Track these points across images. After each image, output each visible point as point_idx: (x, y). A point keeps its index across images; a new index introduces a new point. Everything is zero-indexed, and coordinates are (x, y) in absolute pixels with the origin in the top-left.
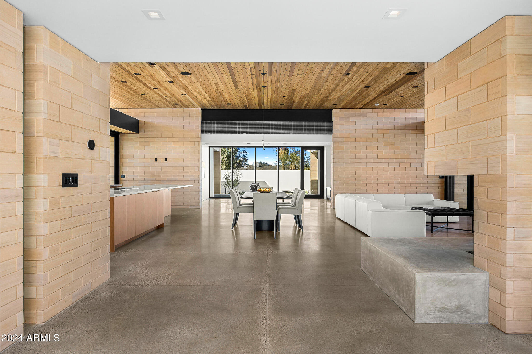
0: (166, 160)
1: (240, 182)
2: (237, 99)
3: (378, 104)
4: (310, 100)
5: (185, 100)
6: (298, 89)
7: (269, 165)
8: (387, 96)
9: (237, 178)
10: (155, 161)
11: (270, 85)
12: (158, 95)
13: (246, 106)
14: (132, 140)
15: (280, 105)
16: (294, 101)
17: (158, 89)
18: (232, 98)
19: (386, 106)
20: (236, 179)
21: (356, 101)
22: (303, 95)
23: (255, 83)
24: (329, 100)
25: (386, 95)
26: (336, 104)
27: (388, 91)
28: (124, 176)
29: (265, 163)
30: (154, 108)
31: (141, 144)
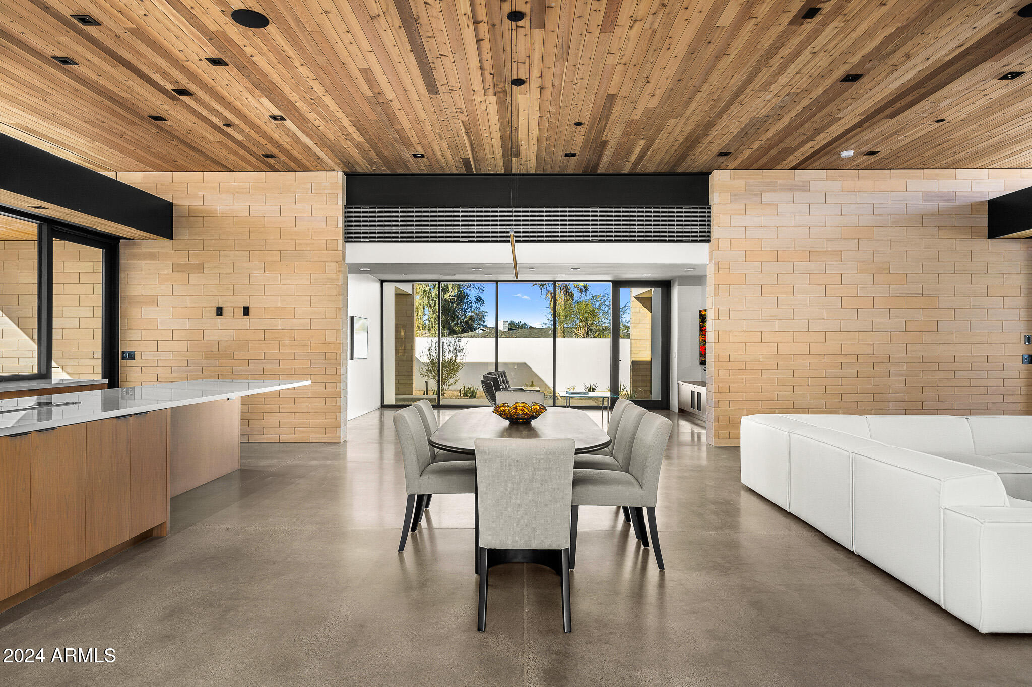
0: (246, 311)
1: (464, 364)
2: (440, 136)
3: (851, 153)
4: (654, 140)
5: (288, 140)
6: (623, 93)
7: (531, 327)
8: (894, 120)
9: (456, 356)
10: (218, 314)
11: (536, 72)
12: (205, 122)
13: (466, 162)
14: (154, 257)
15: (564, 157)
16: (604, 144)
17: (191, 94)
18: (422, 131)
19: (872, 159)
20: (454, 358)
21: (790, 142)
22: (636, 118)
23: (488, 66)
24: (710, 138)
25: (892, 116)
26: (726, 154)
27: (909, 98)
28: (131, 356)
29: (523, 322)
30: (213, 169)
31: (178, 268)
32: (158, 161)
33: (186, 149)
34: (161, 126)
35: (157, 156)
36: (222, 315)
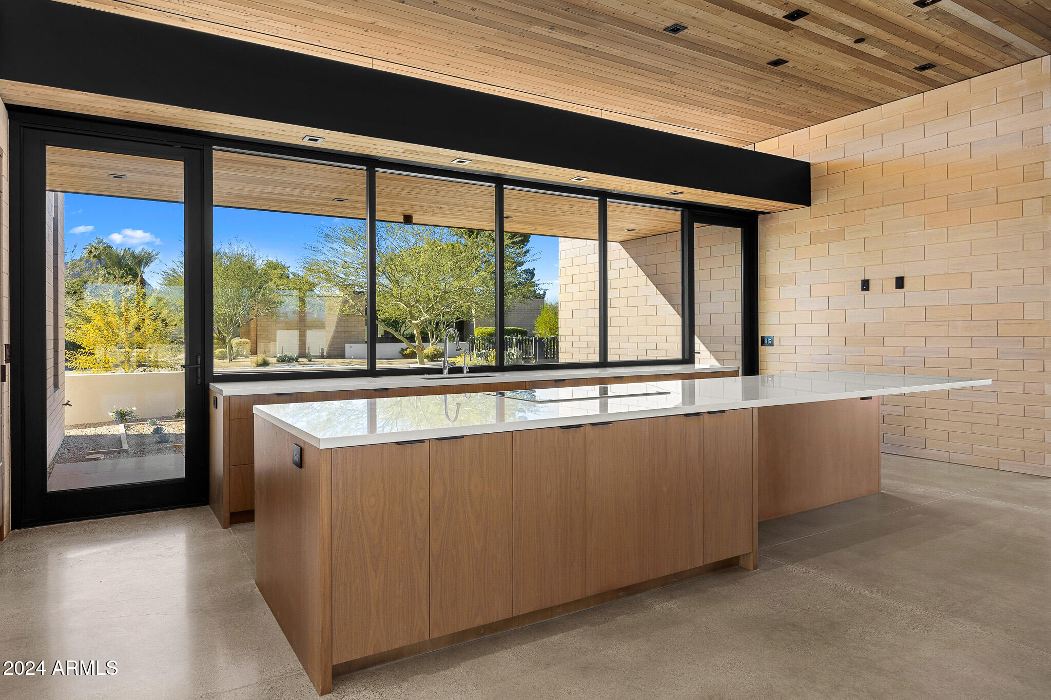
0: (900, 283)
10: (863, 290)
12: (831, 47)
17: (806, 14)
28: (770, 342)
30: (855, 110)
31: (816, 239)
32: (792, 118)
33: (817, 92)
34: (784, 71)
35: (790, 111)
36: (868, 290)
